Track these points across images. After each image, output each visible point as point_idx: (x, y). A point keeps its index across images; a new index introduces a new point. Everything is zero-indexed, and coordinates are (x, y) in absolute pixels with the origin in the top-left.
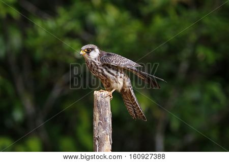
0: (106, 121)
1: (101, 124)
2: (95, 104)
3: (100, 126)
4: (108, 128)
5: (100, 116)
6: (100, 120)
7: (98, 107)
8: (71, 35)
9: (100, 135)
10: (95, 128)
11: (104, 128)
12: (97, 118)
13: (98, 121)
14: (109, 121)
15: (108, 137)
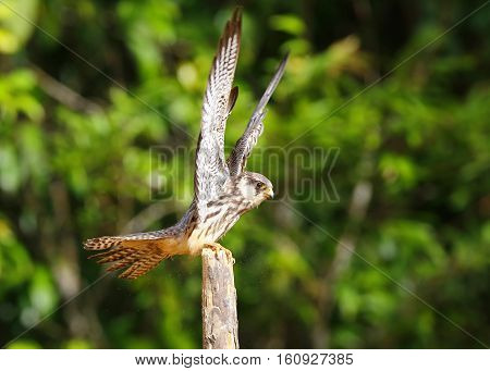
0: (226, 306)
1: (218, 313)
2: (205, 273)
3: (216, 316)
4: (230, 319)
5: (215, 296)
6: (214, 304)
7: (211, 280)
8: (142, 142)
9: (216, 333)
10: (206, 320)
11: (224, 320)
12: (210, 301)
13: (212, 307)
14: (233, 307)
15: (232, 335)
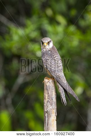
0: (52, 100)
1: (49, 102)
2: (45, 87)
3: (48, 103)
4: (54, 104)
5: (48, 96)
6: (48, 99)
7: (47, 90)
9: (49, 109)
10: (45, 105)
11: (51, 105)
12: (47, 98)
13: (47, 100)
14: (55, 100)
15: (54, 110)
